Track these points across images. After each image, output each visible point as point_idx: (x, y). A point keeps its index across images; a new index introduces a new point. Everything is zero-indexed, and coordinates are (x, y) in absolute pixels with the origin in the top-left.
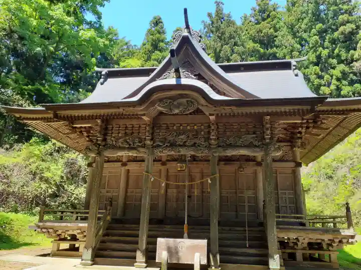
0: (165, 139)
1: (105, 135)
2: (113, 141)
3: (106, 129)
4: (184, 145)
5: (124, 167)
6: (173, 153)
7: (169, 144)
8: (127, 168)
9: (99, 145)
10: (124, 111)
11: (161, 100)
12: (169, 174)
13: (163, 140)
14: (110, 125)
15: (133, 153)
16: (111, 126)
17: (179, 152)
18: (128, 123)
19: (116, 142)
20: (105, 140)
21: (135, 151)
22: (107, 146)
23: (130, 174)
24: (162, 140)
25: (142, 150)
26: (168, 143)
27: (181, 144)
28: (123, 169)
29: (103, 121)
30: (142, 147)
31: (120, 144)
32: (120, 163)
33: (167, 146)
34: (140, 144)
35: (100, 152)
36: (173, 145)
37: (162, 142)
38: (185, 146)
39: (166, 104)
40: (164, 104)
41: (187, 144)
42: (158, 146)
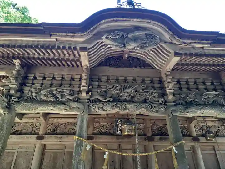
0: (106, 92)
1: (23, 84)
2: (32, 92)
3: (26, 78)
4: (131, 101)
5: (39, 141)
6: (117, 110)
7: (111, 99)
8: (43, 142)
9: (11, 96)
10: (57, 42)
11: (111, 32)
12: (95, 151)
13: (104, 94)
14: (31, 73)
15: (61, 109)
16: (33, 75)
17: (126, 109)
18: (57, 72)
19: (36, 93)
20: (21, 90)
21: (63, 106)
22: (22, 99)
23: (46, 150)
24: (101, 93)
25: (74, 105)
26: (111, 97)
27: (128, 99)
28: (38, 144)
29: (22, 66)
30: (74, 101)
31: (42, 97)
32: (35, 136)
33: (109, 101)
34: (71, 98)
35: (10, 105)
36: (117, 100)
37: (102, 96)
38: (133, 102)
39: (118, 37)
40: (115, 36)
41: (136, 99)
42: (97, 101)
